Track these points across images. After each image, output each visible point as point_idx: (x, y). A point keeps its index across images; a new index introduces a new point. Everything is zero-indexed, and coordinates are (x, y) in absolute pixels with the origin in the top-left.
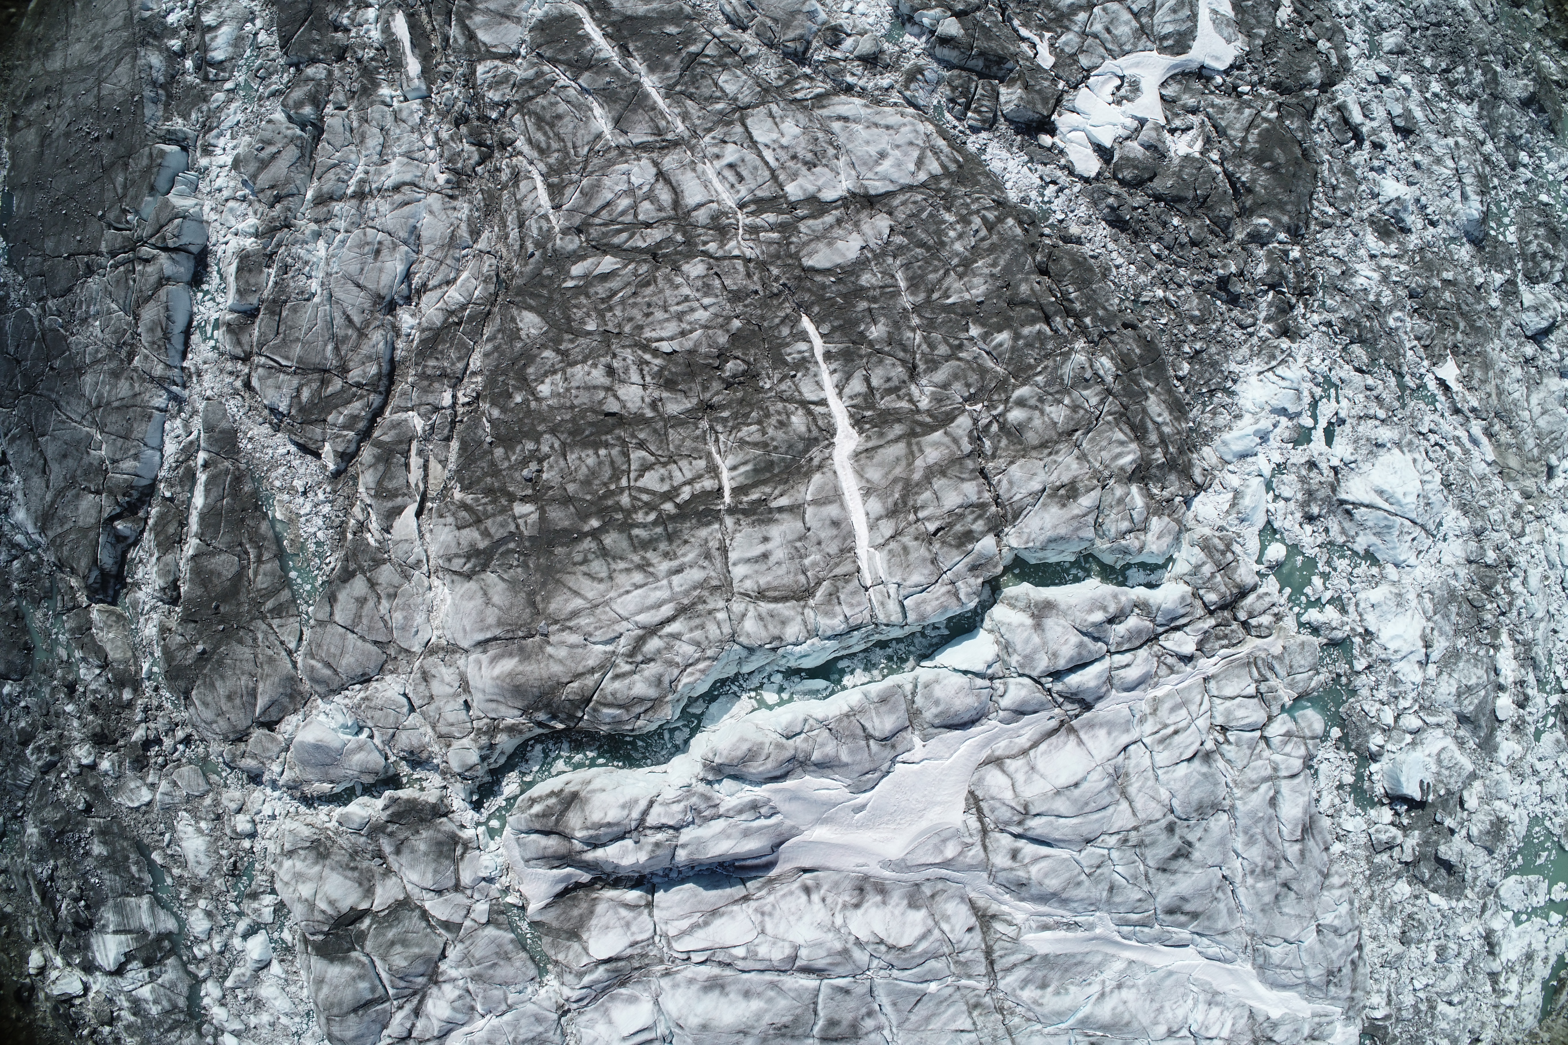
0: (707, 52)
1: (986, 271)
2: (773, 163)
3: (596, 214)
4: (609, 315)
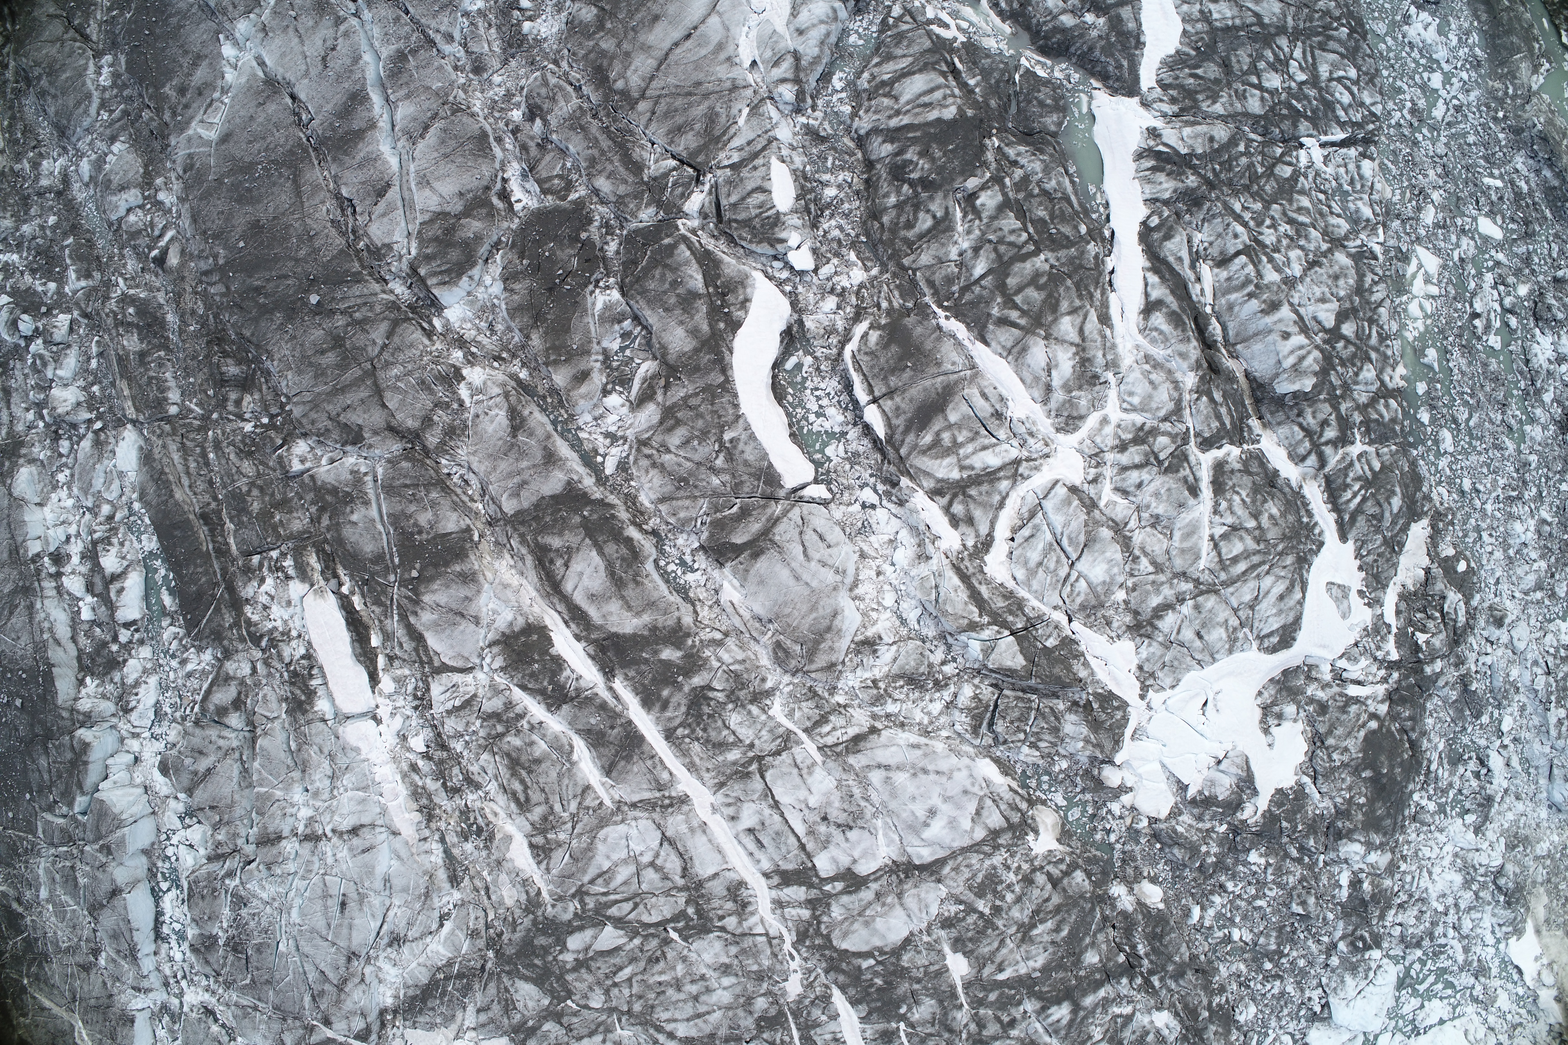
0: (716, 685)
1: (1047, 938)
2: (800, 829)
3: (592, 882)
4: (615, 992)
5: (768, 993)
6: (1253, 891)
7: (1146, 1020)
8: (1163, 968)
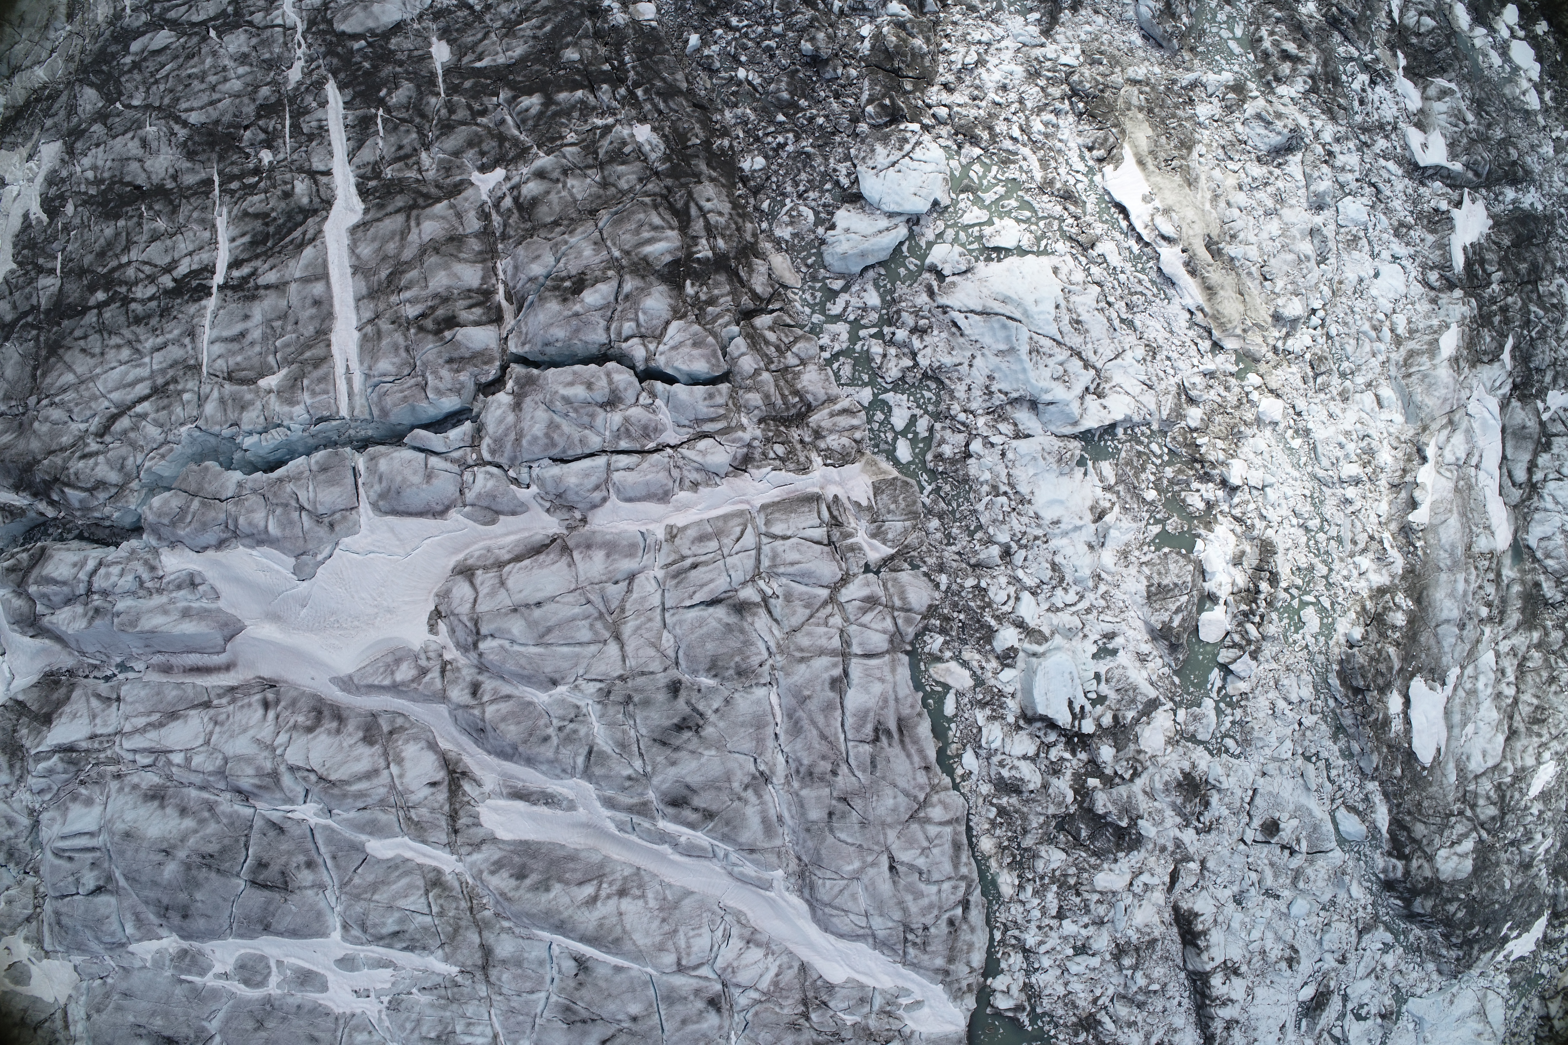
5: (273, 82)
6: (760, 29)
7: (626, 132)
8: (649, 81)
